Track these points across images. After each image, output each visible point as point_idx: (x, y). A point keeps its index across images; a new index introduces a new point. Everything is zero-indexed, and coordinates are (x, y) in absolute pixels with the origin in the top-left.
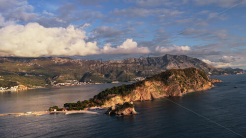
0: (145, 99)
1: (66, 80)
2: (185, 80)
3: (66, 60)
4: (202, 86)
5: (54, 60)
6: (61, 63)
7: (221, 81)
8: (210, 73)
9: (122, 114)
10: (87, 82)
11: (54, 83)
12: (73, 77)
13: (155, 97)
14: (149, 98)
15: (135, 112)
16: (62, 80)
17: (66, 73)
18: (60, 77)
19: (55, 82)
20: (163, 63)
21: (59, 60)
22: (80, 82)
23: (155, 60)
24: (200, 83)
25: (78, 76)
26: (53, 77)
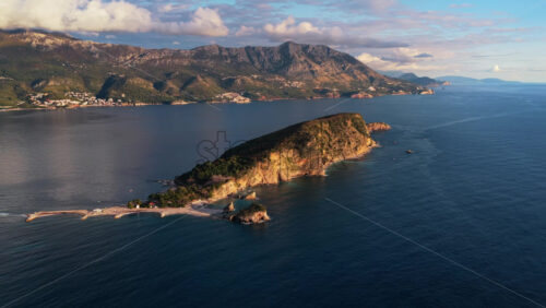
0: (270, 181)
1: (65, 91)
2: (330, 140)
3: (60, 41)
4: (356, 149)
5: (28, 40)
6: (47, 47)
7: (388, 127)
8: (372, 89)
9: (251, 221)
10: (115, 100)
11: (39, 99)
12: (80, 85)
13: (284, 177)
14: (276, 181)
15: (267, 217)
16: (55, 91)
17: (62, 75)
18: (51, 83)
19: (40, 95)
20: (280, 61)
21: (42, 40)
22: (98, 97)
23: (262, 53)
24: (353, 144)
25: (92, 84)
26: (34, 84)
